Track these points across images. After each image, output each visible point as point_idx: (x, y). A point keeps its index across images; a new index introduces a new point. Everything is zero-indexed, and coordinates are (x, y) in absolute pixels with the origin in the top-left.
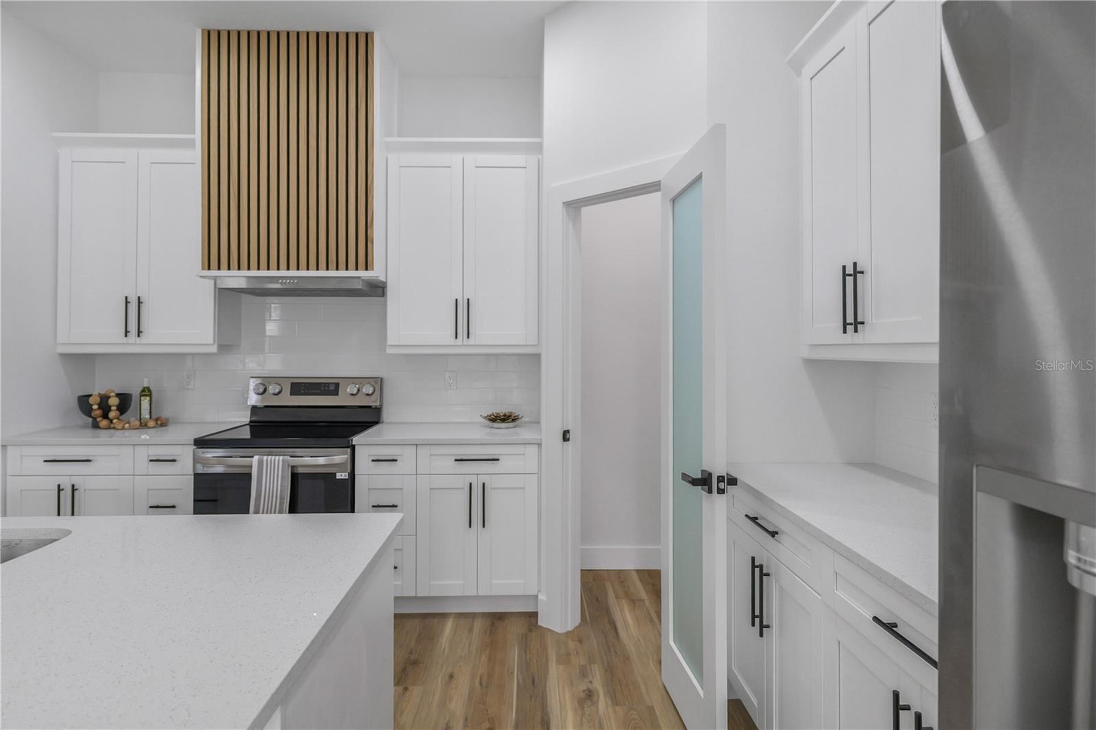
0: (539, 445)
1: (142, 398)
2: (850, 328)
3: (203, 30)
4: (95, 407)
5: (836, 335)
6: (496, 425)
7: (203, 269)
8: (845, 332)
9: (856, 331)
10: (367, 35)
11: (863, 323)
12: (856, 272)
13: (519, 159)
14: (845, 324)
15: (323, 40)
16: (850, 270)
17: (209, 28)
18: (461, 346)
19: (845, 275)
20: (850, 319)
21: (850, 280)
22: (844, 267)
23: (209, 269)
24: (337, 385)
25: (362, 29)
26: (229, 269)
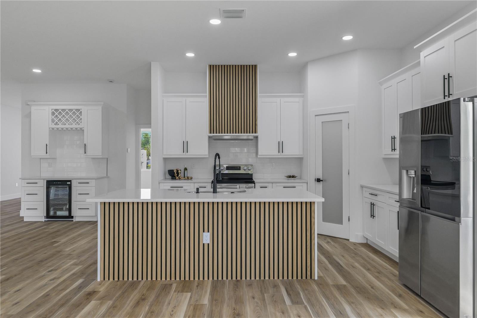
0: (307, 183)
1: (185, 171)
2: (393, 150)
3: (209, 65)
4: (176, 173)
5: (390, 152)
6: (290, 179)
7: (209, 133)
8: (392, 151)
9: (394, 151)
10: (255, 65)
11: (396, 149)
12: (394, 138)
13: (297, 99)
14: (392, 149)
15: (242, 67)
16: (393, 137)
17: (211, 64)
18: (281, 155)
19: (392, 138)
20: (393, 148)
21: (393, 139)
22: (392, 137)
23: (211, 133)
24: (240, 167)
25: (254, 64)
26: (216, 133)
